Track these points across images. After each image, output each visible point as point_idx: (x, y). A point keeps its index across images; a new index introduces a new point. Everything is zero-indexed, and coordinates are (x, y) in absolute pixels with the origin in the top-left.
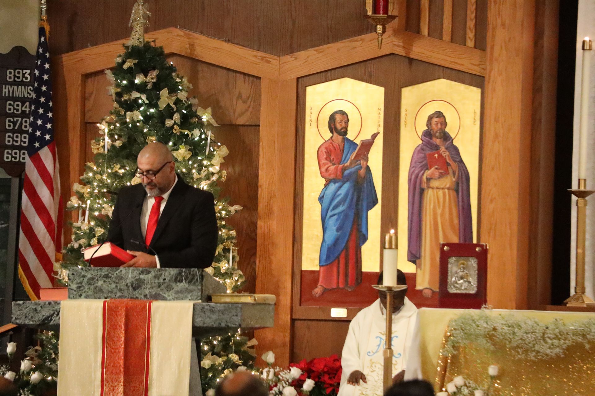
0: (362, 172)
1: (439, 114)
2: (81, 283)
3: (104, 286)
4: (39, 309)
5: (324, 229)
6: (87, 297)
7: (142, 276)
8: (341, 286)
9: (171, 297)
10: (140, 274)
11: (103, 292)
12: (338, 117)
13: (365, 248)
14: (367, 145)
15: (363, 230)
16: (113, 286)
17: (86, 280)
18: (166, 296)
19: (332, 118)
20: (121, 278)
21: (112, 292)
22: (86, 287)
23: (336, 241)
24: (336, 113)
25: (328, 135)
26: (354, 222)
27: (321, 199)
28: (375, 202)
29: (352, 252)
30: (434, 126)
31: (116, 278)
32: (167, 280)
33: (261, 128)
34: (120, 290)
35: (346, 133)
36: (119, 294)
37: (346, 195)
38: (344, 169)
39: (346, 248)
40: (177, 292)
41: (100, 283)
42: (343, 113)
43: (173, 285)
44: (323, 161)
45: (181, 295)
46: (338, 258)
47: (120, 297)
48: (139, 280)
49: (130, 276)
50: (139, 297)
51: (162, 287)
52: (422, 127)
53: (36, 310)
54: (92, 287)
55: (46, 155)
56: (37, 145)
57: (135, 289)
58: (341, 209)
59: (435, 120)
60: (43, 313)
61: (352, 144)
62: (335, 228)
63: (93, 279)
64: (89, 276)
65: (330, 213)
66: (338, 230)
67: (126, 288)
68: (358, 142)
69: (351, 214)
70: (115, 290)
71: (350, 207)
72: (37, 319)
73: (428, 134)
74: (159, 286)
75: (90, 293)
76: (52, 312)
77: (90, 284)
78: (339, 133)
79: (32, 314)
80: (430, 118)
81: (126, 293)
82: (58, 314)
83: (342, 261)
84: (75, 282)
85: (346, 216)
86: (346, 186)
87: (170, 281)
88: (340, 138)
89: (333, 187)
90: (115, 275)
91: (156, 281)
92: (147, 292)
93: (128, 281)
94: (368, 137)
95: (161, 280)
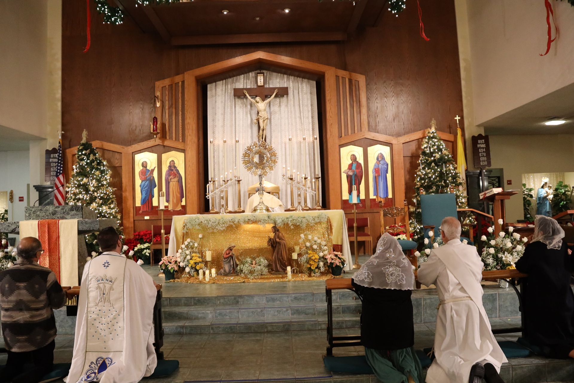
0: (152, 178)
1: (173, 161)
2: (30, 213)
3: (40, 214)
4: (10, 225)
5: (142, 195)
6: (33, 219)
7: (56, 209)
8: (147, 210)
9: (69, 218)
10: (55, 208)
11: (40, 217)
12: (144, 163)
13: (153, 199)
14: (153, 170)
15: (153, 194)
16: (44, 214)
17: (32, 211)
18: (67, 217)
19: (143, 163)
20: (47, 210)
21: (43, 217)
22: (33, 215)
23: (145, 197)
24: (144, 162)
25: (142, 168)
26: (150, 192)
27: (140, 186)
28: (156, 186)
29: (150, 200)
30: (171, 164)
31: (45, 210)
32: (67, 210)
33: (123, 167)
34: (47, 216)
35: (147, 167)
36: (47, 217)
37: (147, 185)
38: (146, 178)
39: (148, 199)
40: (72, 216)
41: (38, 213)
42: (146, 162)
43: (70, 212)
44: (140, 175)
45: (73, 217)
46: (146, 202)
47: (47, 219)
48: (55, 211)
49: (51, 209)
50: (56, 218)
51: (65, 213)
52: (168, 164)
53: (9, 226)
54: (35, 215)
55: (61, 177)
56: (58, 174)
57: (53, 215)
58: (146, 188)
59: (172, 162)
60: (12, 227)
61: (149, 170)
62: (145, 194)
63: (35, 211)
64: (33, 210)
65: (143, 190)
66: (146, 194)
67: (49, 214)
68: (150, 169)
69: (149, 190)
70: (45, 216)
71: (149, 188)
72: (9, 230)
73: (170, 166)
74: (64, 213)
75: (34, 217)
76: (16, 226)
77: (34, 213)
78: (145, 167)
79: (7, 228)
80: (170, 162)
81: (49, 217)
82: (19, 227)
83: (147, 203)
84: (27, 213)
85: (148, 191)
86: (147, 182)
87: (68, 210)
88: (145, 169)
89: (144, 182)
90: (44, 209)
91: (62, 211)
92: (59, 216)
93: (50, 212)
94: (153, 168)
95: (65, 211)
